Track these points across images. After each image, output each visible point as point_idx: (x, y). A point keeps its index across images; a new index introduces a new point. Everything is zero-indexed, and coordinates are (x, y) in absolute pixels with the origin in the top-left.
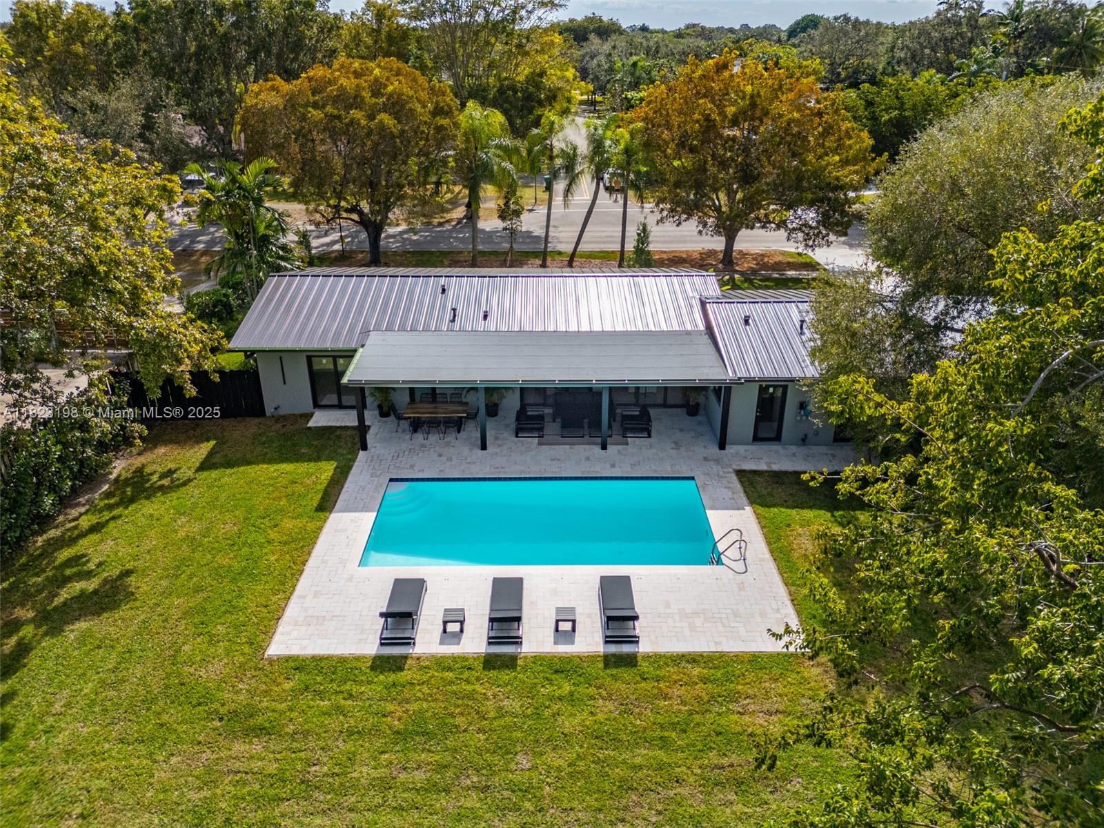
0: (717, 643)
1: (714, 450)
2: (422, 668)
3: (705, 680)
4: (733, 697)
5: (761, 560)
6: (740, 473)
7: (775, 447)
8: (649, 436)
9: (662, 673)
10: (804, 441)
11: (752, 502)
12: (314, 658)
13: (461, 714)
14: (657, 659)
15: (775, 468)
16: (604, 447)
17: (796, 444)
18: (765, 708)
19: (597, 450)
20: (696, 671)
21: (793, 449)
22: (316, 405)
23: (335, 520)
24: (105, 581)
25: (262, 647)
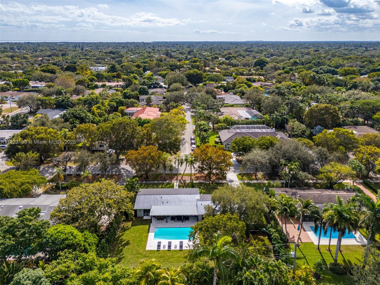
2: (161, 251)
8: (189, 220)
9: (185, 251)
12: (150, 250)
13: (165, 255)
16: (182, 222)
22: (144, 215)
23: (150, 234)
24: (127, 242)
25: (145, 249)
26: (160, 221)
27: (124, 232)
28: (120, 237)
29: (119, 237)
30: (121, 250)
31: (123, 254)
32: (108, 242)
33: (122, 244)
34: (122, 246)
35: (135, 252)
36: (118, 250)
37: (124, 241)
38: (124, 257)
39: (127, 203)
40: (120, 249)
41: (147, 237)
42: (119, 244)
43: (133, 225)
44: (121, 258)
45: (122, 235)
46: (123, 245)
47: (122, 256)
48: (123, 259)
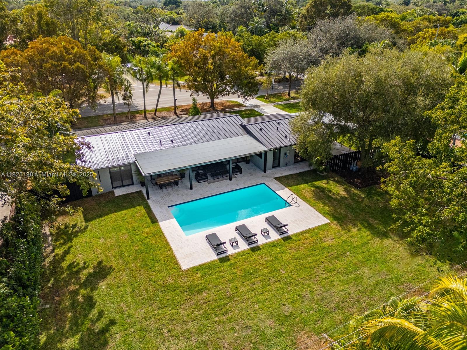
0: (307, 226)
1: (263, 173)
2: (235, 258)
3: (311, 237)
4: (320, 239)
5: (300, 202)
6: (276, 178)
7: (279, 169)
8: (241, 173)
9: (299, 238)
10: (287, 165)
11: (286, 187)
12: (200, 265)
13: (256, 265)
14: (296, 235)
15: (284, 175)
16: (230, 179)
17: (285, 166)
18: (330, 239)
19: (228, 181)
20: (307, 235)
21: (284, 168)
22: (113, 188)
23: (163, 225)
24: (95, 268)
25: (179, 268)
26: (170, 189)
27: (69, 244)
28: (63, 258)
29: (57, 262)
30: (90, 302)
31: (101, 314)
32: (25, 287)
33: (83, 277)
34: (84, 285)
35: (150, 288)
36: (74, 305)
37: (84, 268)
38: (113, 322)
39: (26, 156)
40: (80, 298)
41: (160, 234)
42: (68, 283)
43: (90, 216)
44: (105, 331)
45: (67, 253)
46: (87, 280)
47: (105, 320)
48: (114, 329)
